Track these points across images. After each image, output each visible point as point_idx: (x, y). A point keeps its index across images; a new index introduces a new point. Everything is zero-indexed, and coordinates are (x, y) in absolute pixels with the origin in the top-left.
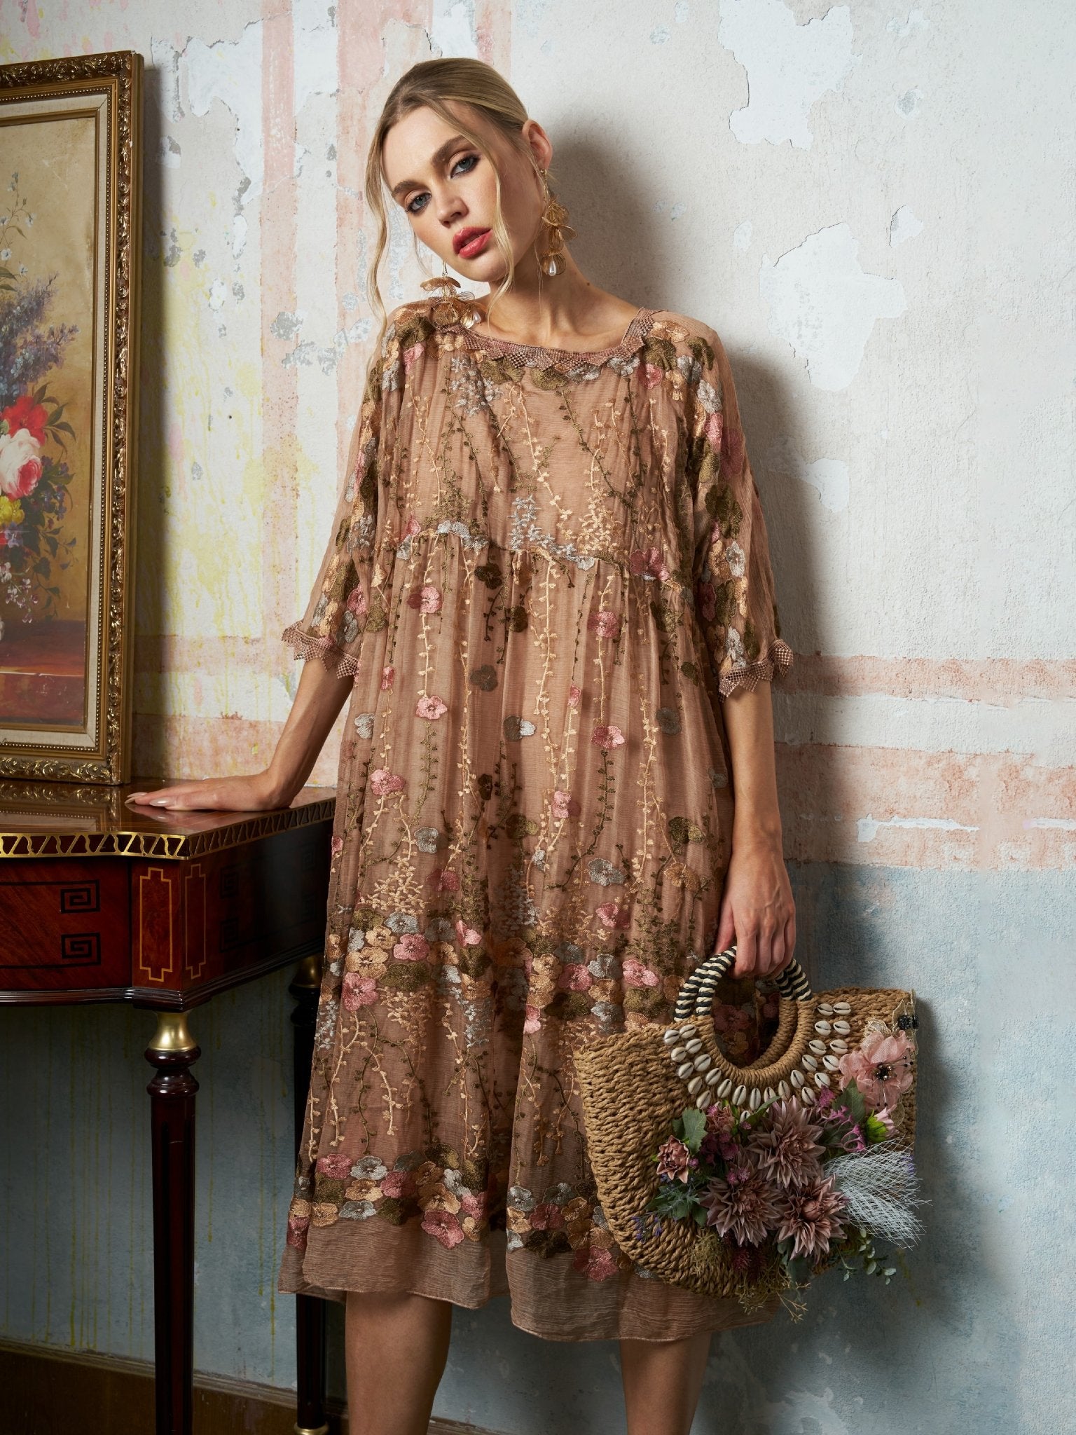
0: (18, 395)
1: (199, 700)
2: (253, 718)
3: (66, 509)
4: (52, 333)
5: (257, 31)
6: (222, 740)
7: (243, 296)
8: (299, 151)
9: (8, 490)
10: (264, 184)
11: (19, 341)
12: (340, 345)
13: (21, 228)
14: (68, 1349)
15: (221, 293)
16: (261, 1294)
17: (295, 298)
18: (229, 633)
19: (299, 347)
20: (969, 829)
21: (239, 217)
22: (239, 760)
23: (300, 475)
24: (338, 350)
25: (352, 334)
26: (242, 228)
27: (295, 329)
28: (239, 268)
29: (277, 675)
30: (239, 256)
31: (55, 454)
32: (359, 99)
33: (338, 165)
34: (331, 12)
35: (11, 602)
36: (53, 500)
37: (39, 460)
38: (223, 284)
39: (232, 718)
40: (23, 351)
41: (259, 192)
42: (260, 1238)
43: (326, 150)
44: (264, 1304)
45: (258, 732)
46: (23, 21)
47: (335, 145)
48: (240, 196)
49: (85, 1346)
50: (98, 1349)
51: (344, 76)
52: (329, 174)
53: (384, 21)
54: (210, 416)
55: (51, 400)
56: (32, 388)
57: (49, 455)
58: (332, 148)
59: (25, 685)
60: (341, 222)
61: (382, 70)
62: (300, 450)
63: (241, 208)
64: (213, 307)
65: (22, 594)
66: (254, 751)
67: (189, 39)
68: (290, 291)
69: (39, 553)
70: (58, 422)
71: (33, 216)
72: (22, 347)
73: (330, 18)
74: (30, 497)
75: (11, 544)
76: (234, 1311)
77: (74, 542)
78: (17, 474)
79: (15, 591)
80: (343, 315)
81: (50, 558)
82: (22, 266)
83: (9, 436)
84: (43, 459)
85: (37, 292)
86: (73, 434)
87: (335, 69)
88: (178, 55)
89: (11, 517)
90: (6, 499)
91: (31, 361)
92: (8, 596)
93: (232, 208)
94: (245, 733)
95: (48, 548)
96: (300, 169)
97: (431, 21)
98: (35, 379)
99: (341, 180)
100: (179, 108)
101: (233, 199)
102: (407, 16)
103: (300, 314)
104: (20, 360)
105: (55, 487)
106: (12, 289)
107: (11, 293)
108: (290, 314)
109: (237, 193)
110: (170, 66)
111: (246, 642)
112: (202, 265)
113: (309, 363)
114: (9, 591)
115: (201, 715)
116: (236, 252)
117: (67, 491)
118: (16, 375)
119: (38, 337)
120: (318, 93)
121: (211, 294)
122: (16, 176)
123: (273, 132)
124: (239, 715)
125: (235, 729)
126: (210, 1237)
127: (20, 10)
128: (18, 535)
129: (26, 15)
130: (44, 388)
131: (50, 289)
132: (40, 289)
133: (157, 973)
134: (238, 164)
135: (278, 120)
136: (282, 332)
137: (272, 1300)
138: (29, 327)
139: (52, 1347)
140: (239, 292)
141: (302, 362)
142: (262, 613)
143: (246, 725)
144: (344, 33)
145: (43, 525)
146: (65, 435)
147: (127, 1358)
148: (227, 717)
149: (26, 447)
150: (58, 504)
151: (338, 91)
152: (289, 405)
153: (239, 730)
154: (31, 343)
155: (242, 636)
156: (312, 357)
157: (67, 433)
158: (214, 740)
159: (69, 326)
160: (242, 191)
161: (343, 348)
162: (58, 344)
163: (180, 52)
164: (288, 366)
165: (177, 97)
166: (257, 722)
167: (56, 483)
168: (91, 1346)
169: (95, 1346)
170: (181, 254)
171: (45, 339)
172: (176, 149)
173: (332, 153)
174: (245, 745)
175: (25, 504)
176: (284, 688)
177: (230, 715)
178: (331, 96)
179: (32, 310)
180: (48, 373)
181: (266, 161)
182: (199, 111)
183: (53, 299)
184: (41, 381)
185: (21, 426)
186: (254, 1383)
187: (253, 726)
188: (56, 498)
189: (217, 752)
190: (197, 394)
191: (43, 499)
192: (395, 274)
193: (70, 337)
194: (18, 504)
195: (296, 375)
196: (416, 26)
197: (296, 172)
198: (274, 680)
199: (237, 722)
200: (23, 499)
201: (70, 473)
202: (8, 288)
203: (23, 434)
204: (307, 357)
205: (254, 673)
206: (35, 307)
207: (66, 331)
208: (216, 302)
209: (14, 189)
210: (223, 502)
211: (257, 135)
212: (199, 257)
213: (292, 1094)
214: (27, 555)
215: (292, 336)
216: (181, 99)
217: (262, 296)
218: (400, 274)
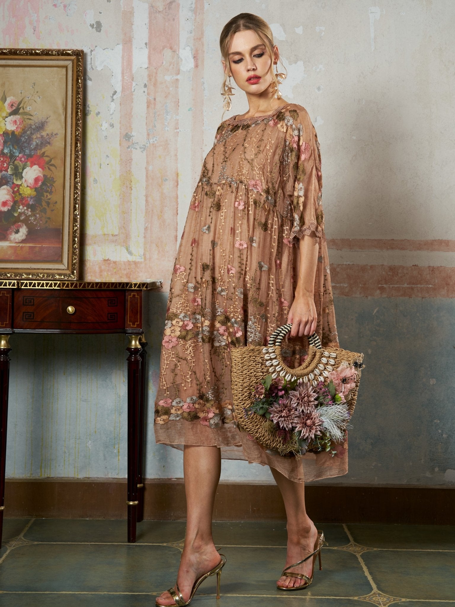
0: (33, 154)
1: (95, 254)
2: (115, 260)
3: (53, 192)
4: (48, 135)
5: (120, 47)
6: (103, 267)
7: (113, 127)
8: (134, 84)
9: (29, 185)
10: (122, 93)
11: (34, 137)
12: (147, 144)
13: (36, 100)
14: (39, 478)
15: (105, 126)
16: (114, 448)
17: (132, 129)
18: (106, 233)
19: (133, 144)
20: (337, 285)
21: (113, 102)
22: (109, 274)
23: (133, 183)
24: (146, 145)
25: (151, 141)
26: (113, 105)
27: (132, 138)
28: (112, 118)
29: (123, 246)
30: (112, 114)
31: (49, 174)
32: (155, 71)
33: (148, 89)
34: (146, 44)
35: (31, 223)
36: (48, 189)
37: (42, 176)
38: (106, 123)
39: (107, 260)
40: (36, 140)
41: (120, 95)
42: (114, 429)
43: (143, 85)
44: (115, 451)
45: (116, 264)
46: (34, 34)
47: (147, 83)
48: (113, 96)
49: (46, 476)
50: (51, 476)
51: (150, 63)
52: (144, 92)
53: (163, 49)
54: (100, 164)
55: (47, 156)
56: (39, 152)
57: (46, 174)
58: (145, 84)
59: (37, 249)
60: (148, 107)
61: (163, 63)
62: (133, 175)
63: (113, 100)
64: (102, 129)
65: (35, 220)
66: (115, 271)
67: (96, 46)
68: (130, 126)
69: (42, 206)
70: (50, 163)
71: (41, 97)
72: (35, 139)
73: (145, 46)
74: (38, 188)
75: (31, 203)
76: (104, 455)
77: (56, 202)
78: (33, 180)
79: (33, 218)
80: (148, 135)
81: (46, 207)
82: (36, 112)
83: (30, 167)
84: (44, 175)
85: (42, 122)
86: (56, 167)
87: (146, 61)
88: (92, 51)
89: (31, 194)
90: (29, 188)
91: (39, 144)
92: (30, 220)
93: (111, 99)
94: (112, 265)
95: (46, 204)
96: (135, 89)
97: (179, 50)
98: (41, 149)
99: (148, 94)
100: (92, 67)
101: (111, 96)
102: (171, 48)
103: (133, 133)
104: (34, 143)
105: (49, 185)
106: (32, 120)
107: (31, 121)
108: (130, 133)
109: (112, 95)
110: (89, 54)
111: (113, 236)
112: (99, 116)
113: (136, 149)
114: (30, 218)
115: (95, 259)
116: (111, 112)
117: (54, 186)
118: (33, 148)
119: (42, 136)
120: (141, 68)
121: (102, 126)
122: (34, 84)
123: (125, 77)
124: (110, 259)
125: (108, 264)
126: (95, 432)
127: (33, 30)
128: (34, 200)
129: (35, 32)
130: (44, 153)
131: (47, 120)
132: (43, 120)
133: (134, 324)
134: (113, 86)
135: (127, 74)
136: (127, 139)
137: (119, 450)
138: (39, 133)
139: (33, 478)
140: (112, 126)
141: (134, 148)
142: (119, 226)
143: (112, 262)
144: (150, 51)
145: (44, 197)
146: (51, 167)
147: (63, 478)
148: (105, 260)
149: (37, 171)
150: (50, 190)
151: (148, 67)
152: (129, 161)
153: (109, 264)
154: (39, 138)
155: (111, 234)
156: (138, 147)
157: (54, 167)
158: (100, 267)
159: (55, 133)
160: (114, 94)
161: (148, 145)
162: (50, 138)
163: (93, 50)
164: (129, 149)
165: (91, 64)
166: (116, 261)
167: (49, 183)
168: (49, 476)
169: (50, 475)
170: (91, 112)
171: (45, 137)
172: (91, 80)
173: (145, 86)
174: (112, 269)
175: (36, 190)
176: (126, 250)
177: (106, 259)
178: (145, 69)
179: (40, 127)
180: (46, 148)
181: (123, 86)
182: (99, 69)
183: (48, 124)
184: (43, 150)
185: (35, 164)
186: (111, 478)
187: (115, 262)
188: (49, 188)
189: (101, 271)
190: (96, 156)
191: (44, 188)
192: (166, 124)
193: (55, 136)
194: (34, 190)
195: (132, 152)
196: (174, 51)
197: (133, 90)
198: (123, 248)
199: (109, 262)
200: (36, 189)
201: (55, 180)
202: (30, 119)
203: (36, 167)
204: (136, 147)
205: (115, 245)
206: (41, 126)
207: (53, 135)
208: (103, 128)
209: (33, 88)
210: (105, 191)
211: (120, 78)
212: (98, 113)
213: (127, 381)
214: (38, 207)
215: (131, 140)
216: (92, 64)
217: (120, 127)
218: (168, 123)
